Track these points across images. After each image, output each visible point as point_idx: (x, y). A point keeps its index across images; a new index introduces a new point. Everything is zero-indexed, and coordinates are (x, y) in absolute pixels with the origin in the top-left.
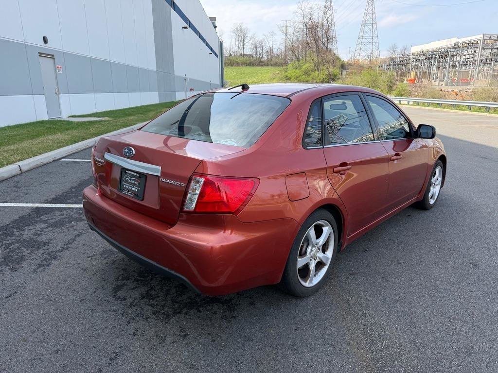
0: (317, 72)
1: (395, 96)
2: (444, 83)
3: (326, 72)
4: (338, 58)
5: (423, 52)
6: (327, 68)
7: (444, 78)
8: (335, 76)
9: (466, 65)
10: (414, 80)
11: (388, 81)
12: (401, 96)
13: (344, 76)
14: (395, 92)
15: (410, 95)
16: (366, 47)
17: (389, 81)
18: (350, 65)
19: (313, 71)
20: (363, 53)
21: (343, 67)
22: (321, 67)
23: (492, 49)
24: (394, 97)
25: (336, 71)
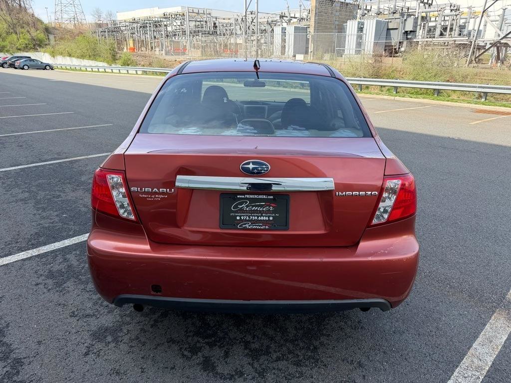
0: (14, 36)
1: (122, 66)
2: (163, 52)
3: (28, 36)
4: (39, 20)
5: (134, 20)
6: (28, 32)
7: (162, 47)
8: (41, 41)
9: (175, 35)
10: (134, 49)
11: (110, 49)
12: (128, 66)
13: (52, 42)
14: (120, 61)
15: (136, 64)
16: (67, 9)
17: (112, 49)
18: (54, 28)
19: (8, 33)
20: (65, 16)
21: (47, 30)
22: (19, 29)
23: (195, 21)
24: (120, 67)
25: (41, 35)
